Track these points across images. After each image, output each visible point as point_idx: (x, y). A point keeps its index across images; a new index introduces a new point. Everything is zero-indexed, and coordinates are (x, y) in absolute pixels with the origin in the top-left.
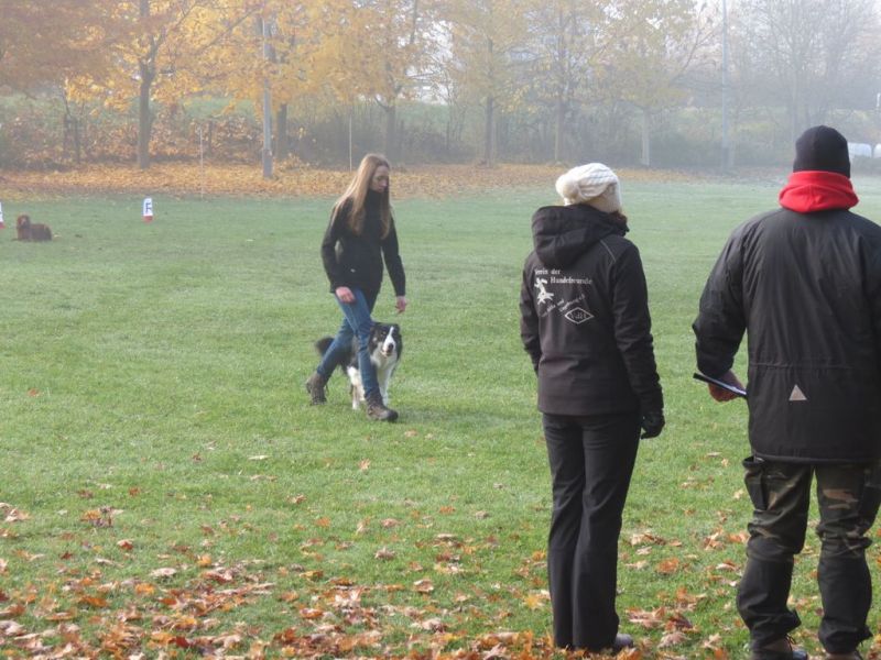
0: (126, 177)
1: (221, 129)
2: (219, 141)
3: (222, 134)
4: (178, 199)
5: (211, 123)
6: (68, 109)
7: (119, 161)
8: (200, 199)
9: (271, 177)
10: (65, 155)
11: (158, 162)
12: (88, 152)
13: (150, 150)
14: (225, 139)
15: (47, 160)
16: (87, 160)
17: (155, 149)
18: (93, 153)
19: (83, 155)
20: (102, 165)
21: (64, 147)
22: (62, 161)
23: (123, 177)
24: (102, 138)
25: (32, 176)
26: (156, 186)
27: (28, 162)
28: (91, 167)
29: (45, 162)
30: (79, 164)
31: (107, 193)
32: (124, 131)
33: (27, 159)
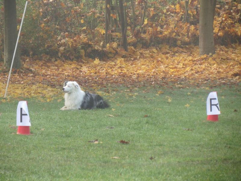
7: (176, 45)
10: (109, 39)
11: (226, 45)
12: (137, 35)
13: (216, 30)
15: (86, 46)
16: (135, 45)
17: (222, 28)
18: (143, 36)
20: (154, 50)
21: (107, 29)
22: (104, 46)
23: (181, 65)
24: (154, 16)
25: (66, 66)
26: (223, 75)
27: (62, 48)
28: (141, 54)
29: (82, 48)
30: (126, 50)
31: (161, 86)
32: (181, 6)
33: (60, 45)
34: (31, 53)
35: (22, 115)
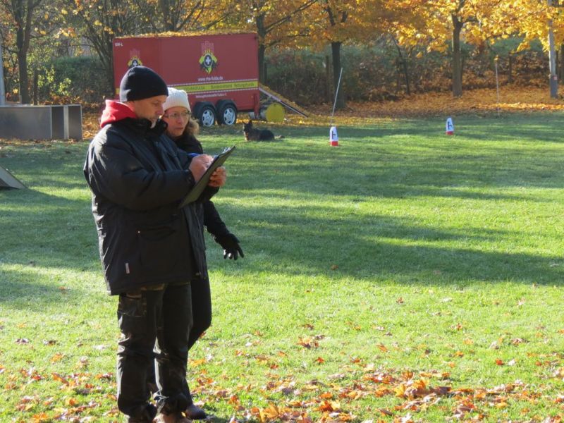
0: (444, 103)
1: (519, 62)
2: (518, 71)
3: (520, 66)
4: (481, 118)
5: (510, 58)
6: (400, 53)
7: (440, 91)
8: (497, 117)
9: (557, 97)
10: (399, 88)
11: (470, 90)
12: (416, 86)
13: (464, 82)
14: (523, 69)
15: (385, 93)
16: (415, 92)
17: (468, 80)
18: (420, 86)
19: (412, 87)
20: (427, 94)
21: (398, 83)
22: (396, 93)
23: (442, 103)
24: (427, 74)
25: (374, 106)
26: (465, 108)
27: (371, 95)
28: (419, 97)
29: (384, 95)
30: (409, 95)
31: (426, 116)
32: (444, 68)
33: (370, 94)
34: (352, 99)
35: (333, 135)
